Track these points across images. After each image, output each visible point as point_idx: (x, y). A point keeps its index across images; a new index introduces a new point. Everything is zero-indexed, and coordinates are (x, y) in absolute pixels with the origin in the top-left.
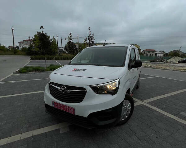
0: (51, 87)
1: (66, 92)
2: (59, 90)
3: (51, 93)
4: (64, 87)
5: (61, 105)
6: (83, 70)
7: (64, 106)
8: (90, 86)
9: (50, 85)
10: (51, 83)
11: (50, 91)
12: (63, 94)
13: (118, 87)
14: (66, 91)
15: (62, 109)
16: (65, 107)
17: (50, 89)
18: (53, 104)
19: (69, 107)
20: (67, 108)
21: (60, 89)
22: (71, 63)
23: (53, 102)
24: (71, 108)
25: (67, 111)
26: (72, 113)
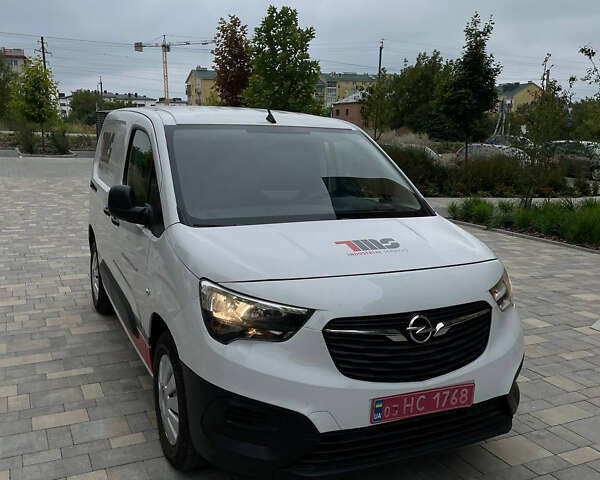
3: (342, 371)
5: (416, 394)
7: (430, 393)
8: (491, 291)
10: (335, 323)
14: (433, 333)
15: (422, 411)
19: (451, 389)
20: (442, 397)
24: (460, 389)
25: (443, 405)
26: (464, 404)
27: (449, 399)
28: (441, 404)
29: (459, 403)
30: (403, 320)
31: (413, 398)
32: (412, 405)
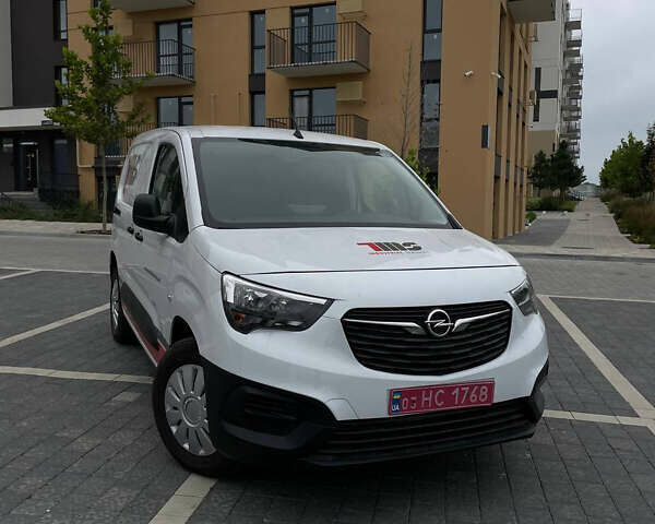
2: (414, 332)
3: (360, 360)
4: (439, 316)
5: (436, 388)
7: (449, 388)
8: (511, 293)
14: (451, 328)
16: (456, 391)
21: (419, 326)
24: (480, 386)
25: (462, 402)
26: (483, 402)
27: (468, 395)
29: (477, 401)
30: (422, 313)
31: (431, 392)
32: (430, 399)
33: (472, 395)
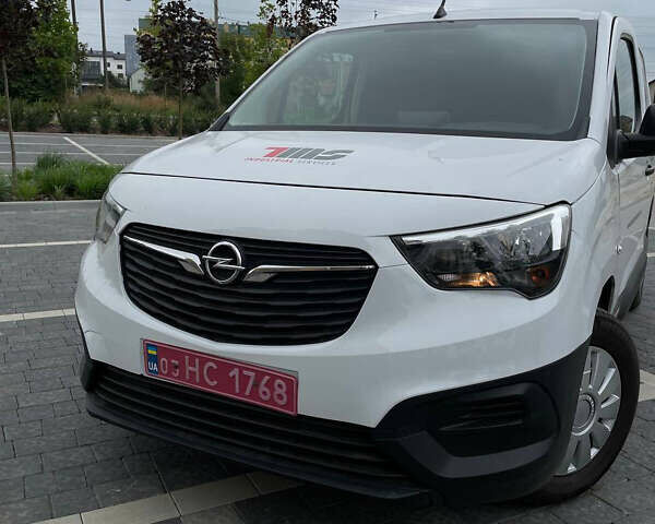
0: (128, 254)
1: (239, 281)
2: (189, 269)
3: (129, 291)
4: (225, 252)
5: (203, 358)
6: (335, 155)
7: (225, 365)
8: (396, 239)
9: (122, 241)
10: (132, 228)
11: (126, 281)
12: (220, 291)
13: (564, 251)
14: (242, 274)
16: (235, 372)
17: (125, 271)
18: (149, 358)
19: (261, 372)
20: (244, 380)
21: (198, 262)
22: (232, 122)
23: (148, 345)
24: (274, 378)
25: (247, 393)
26: (279, 405)
27: (256, 385)
28: (243, 389)
29: (271, 401)
30: (203, 243)
31: (197, 360)
32: (196, 370)
33: (262, 388)
